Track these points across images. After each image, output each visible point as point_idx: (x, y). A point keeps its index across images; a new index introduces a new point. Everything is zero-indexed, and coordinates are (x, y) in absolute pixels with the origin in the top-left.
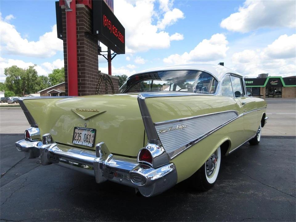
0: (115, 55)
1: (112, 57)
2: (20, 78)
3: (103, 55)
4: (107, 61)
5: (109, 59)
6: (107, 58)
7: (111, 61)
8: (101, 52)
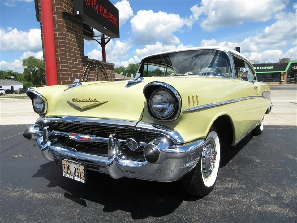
0: (109, 39)
1: (106, 42)
2: (37, 69)
3: (97, 40)
4: (101, 46)
5: (103, 44)
6: (101, 43)
7: (105, 46)
8: (94, 37)
